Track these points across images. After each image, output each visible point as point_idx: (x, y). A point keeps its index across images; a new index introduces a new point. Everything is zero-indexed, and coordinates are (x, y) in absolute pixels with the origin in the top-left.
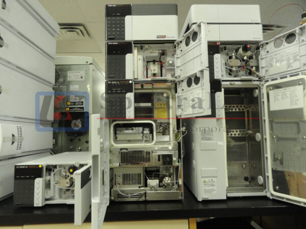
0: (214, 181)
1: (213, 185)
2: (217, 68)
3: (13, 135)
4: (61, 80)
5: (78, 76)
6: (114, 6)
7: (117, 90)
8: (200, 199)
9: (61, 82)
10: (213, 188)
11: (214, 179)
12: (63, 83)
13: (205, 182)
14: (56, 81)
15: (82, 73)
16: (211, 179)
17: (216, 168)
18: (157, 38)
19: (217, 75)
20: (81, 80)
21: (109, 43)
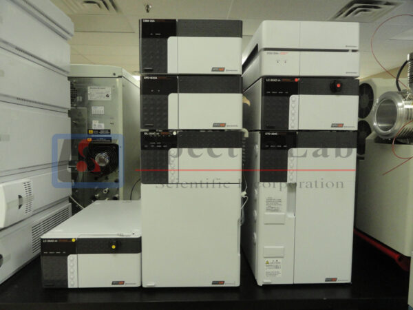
0: (279, 263)
1: (277, 267)
2: (293, 114)
3: (20, 197)
4: (79, 99)
5: (102, 93)
6: (151, 21)
7: (156, 145)
8: (260, 283)
9: (79, 102)
10: (276, 270)
11: (280, 260)
12: (82, 103)
13: (267, 263)
14: (72, 101)
15: (108, 90)
16: (275, 260)
17: (282, 247)
18: (212, 70)
19: (293, 125)
20: (106, 99)
21: (145, 78)
